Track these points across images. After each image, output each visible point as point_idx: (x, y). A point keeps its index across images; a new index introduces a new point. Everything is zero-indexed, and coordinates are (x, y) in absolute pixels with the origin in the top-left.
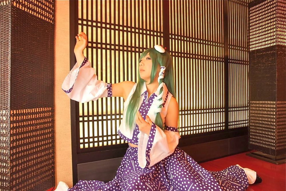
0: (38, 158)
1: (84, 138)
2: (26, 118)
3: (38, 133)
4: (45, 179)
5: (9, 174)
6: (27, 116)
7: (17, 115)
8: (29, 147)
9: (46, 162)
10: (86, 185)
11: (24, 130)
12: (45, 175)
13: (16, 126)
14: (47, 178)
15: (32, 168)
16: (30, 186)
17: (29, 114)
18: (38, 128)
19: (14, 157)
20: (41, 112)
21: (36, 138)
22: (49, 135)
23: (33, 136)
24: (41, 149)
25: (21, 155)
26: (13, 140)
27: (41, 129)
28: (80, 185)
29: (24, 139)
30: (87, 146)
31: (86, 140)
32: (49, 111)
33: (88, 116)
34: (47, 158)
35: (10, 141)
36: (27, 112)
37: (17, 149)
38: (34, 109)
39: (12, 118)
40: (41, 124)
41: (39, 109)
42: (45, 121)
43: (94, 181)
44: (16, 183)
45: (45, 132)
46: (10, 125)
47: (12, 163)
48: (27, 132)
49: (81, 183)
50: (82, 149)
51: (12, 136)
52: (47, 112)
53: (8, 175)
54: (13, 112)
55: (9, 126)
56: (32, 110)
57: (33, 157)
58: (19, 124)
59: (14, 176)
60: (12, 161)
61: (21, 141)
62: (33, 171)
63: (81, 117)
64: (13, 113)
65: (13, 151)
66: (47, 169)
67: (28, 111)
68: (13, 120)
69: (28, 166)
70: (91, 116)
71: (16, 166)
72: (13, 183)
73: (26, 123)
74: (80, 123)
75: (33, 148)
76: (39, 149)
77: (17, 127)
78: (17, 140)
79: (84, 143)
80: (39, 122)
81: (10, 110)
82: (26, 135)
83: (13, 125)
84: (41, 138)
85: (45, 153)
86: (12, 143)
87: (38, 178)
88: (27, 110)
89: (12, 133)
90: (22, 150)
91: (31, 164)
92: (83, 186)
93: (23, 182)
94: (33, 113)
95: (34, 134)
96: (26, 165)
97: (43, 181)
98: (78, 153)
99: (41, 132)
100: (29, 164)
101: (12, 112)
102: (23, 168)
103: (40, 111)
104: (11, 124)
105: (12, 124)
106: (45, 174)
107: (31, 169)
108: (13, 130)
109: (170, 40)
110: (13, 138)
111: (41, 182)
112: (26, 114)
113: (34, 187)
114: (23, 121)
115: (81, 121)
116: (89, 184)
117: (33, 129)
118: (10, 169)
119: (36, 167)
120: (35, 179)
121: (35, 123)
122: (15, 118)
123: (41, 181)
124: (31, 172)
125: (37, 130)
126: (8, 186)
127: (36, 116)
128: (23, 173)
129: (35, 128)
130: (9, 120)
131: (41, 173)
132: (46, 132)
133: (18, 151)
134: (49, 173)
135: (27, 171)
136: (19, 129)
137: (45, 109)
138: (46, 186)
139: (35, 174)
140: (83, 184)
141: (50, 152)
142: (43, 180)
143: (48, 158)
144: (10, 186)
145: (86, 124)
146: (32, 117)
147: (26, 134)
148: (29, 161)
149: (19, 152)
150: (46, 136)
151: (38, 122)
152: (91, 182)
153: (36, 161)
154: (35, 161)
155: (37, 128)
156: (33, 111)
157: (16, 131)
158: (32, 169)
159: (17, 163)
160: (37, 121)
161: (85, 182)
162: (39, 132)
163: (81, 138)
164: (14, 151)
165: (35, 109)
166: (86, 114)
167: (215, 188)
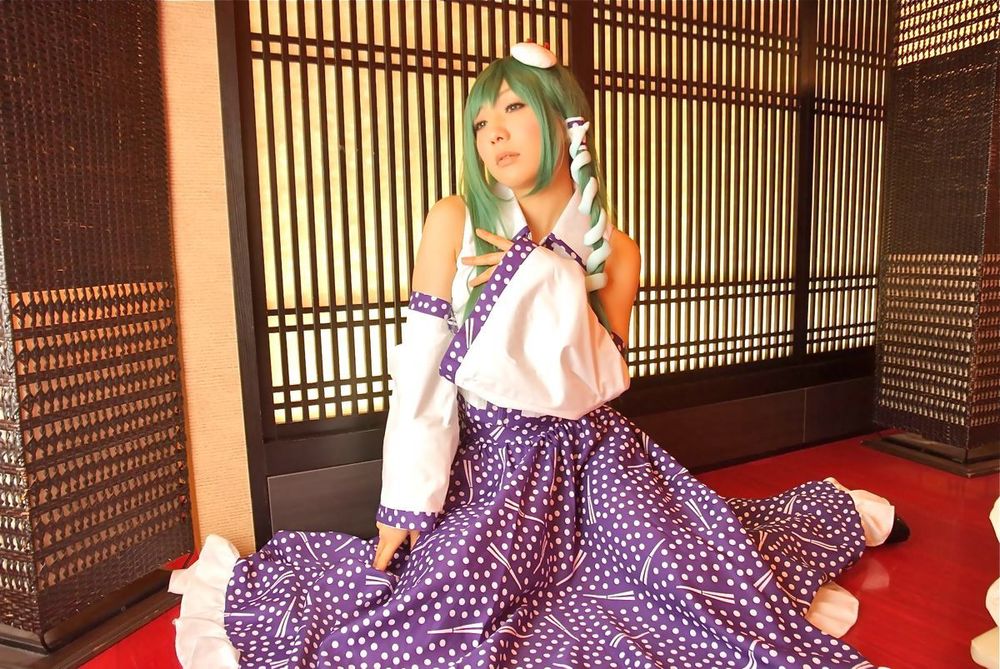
0: (125, 457)
1: (287, 388)
2: (70, 319)
3: (121, 373)
4: (157, 527)
5: (25, 511)
6: (74, 314)
7: (34, 309)
8: (89, 419)
9: (156, 470)
10: (298, 548)
11: (66, 362)
12: (156, 514)
13: (37, 347)
14: (164, 524)
15: (107, 490)
16: (105, 551)
17: (78, 305)
18: (118, 354)
19: (40, 454)
20: (125, 300)
21: (115, 390)
22: (160, 379)
23: (103, 383)
24: (137, 425)
25: (64, 448)
26: (30, 395)
27: (132, 358)
28: (280, 547)
29: (69, 391)
30: (297, 414)
31: (296, 396)
32: (156, 296)
33: (300, 310)
34: (159, 458)
35: (18, 401)
36: (72, 298)
37: (46, 426)
38: (101, 290)
39: (19, 320)
40: (129, 339)
41: (116, 289)
42: (144, 331)
44: (53, 539)
45: (147, 368)
46: (14, 344)
47: (32, 476)
48: (77, 369)
49: (284, 540)
50: (281, 425)
51: (23, 384)
52: (149, 297)
53: (24, 514)
54: (20, 297)
55: (10, 351)
56: (92, 291)
57: (109, 453)
58: (46, 341)
59: (45, 519)
60: (31, 469)
61: (61, 400)
62: (114, 501)
63: (273, 313)
64: (21, 303)
65: (32, 434)
66: (161, 494)
67: (76, 293)
68: (23, 325)
69: (90, 484)
70: (308, 310)
71: (48, 483)
72: (42, 541)
73: (72, 337)
74: (271, 335)
75: (106, 424)
76: (127, 426)
77: (38, 353)
78: (43, 397)
79: (288, 405)
80: (121, 335)
81: (6, 291)
82: (76, 379)
83: (24, 344)
84: (133, 389)
85: (151, 441)
86: (27, 406)
87: (131, 523)
88: (71, 291)
89: (23, 373)
90: (63, 431)
91: (102, 476)
92: (288, 549)
93: (77, 537)
94: (95, 304)
95: (106, 376)
96: (86, 482)
97: (150, 534)
98: (266, 440)
99: (132, 368)
100: (95, 478)
101: (17, 300)
102: (73, 490)
103: (121, 293)
104: (14, 340)
105: (20, 342)
106: (155, 510)
107: (104, 494)
108: (26, 363)
109: (596, 26)
110: (28, 391)
111: (143, 537)
112: (71, 306)
113: (121, 553)
114: (61, 329)
115: (274, 330)
116: (312, 541)
117: (99, 357)
118: (28, 496)
119: (120, 488)
120: (120, 526)
121: (105, 337)
122: (29, 319)
123: (143, 533)
124: (104, 505)
125: (114, 362)
126: (27, 551)
127: (110, 313)
128: (76, 508)
129: (107, 355)
130: (9, 329)
131: (143, 508)
132: (151, 366)
133: (49, 433)
134: (170, 507)
135: (88, 500)
136: (48, 360)
137: (139, 287)
138: (162, 548)
139: (119, 512)
140: (290, 542)
141: (168, 437)
142: (150, 530)
143: (162, 456)
144: (34, 548)
145: (292, 337)
146: (94, 316)
147: (76, 377)
148: (93, 467)
149: (55, 438)
150: (152, 381)
151: (117, 333)
153: (119, 469)
154: (115, 468)
155: (114, 353)
156: (97, 296)
157: (38, 366)
158: (109, 496)
159: (52, 474)
160: (112, 331)
161: (297, 536)
162: (125, 368)
163: (278, 389)
164: (35, 433)
165: (103, 287)
166: (290, 302)
167: (741, 559)
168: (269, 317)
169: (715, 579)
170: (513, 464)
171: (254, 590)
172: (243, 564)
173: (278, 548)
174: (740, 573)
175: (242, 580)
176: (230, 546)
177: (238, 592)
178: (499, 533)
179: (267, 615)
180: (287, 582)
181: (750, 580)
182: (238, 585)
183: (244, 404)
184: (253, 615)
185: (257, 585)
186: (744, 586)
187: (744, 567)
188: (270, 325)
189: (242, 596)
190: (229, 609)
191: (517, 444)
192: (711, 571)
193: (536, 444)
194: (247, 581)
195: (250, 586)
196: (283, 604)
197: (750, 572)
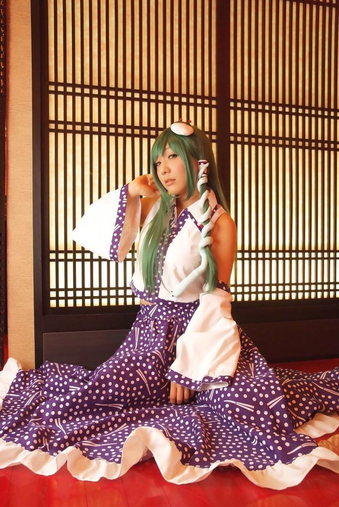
1: (57, 290)
10: (54, 370)
28: (46, 369)
30: (62, 303)
33: (66, 252)
43: (72, 366)
49: (47, 366)
50: (53, 308)
63: (53, 252)
70: (70, 252)
74: (51, 263)
79: (57, 298)
92: (48, 370)
98: (44, 314)
109: (232, 111)
115: (53, 260)
116: (61, 369)
140: (50, 367)
145: (61, 264)
152: (65, 366)
161: (54, 365)
163: (53, 290)
166: (61, 247)
167: (264, 388)
168: (51, 254)
169: (245, 396)
170: (156, 330)
171: (25, 386)
172: (21, 373)
173: (44, 369)
174: (261, 395)
175: (20, 380)
176: (17, 363)
177: (17, 386)
178: (144, 365)
179: (25, 396)
180: (39, 383)
181: (266, 401)
182: (17, 382)
183: (34, 294)
184: (19, 396)
185: (28, 384)
186: (261, 403)
187: (264, 392)
188: (51, 258)
189: (18, 388)
190: (10, 392)
191: (160, 320)
192: (245, 392)
193: (169, 321)
194: (22, 381)
195: (23, 383)
196: (33, 392)
197: (267, 396)
